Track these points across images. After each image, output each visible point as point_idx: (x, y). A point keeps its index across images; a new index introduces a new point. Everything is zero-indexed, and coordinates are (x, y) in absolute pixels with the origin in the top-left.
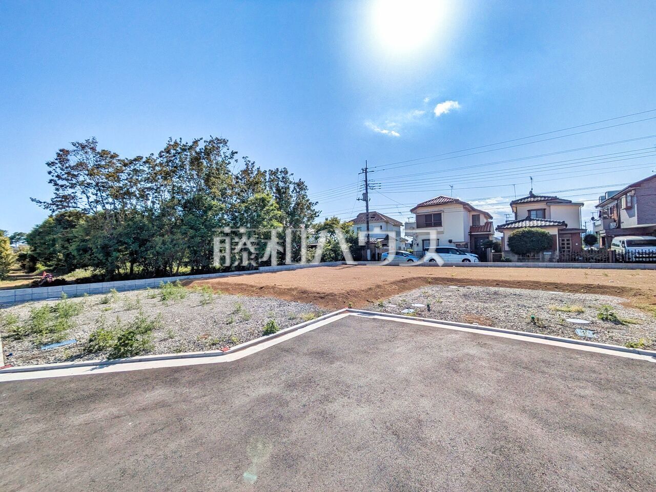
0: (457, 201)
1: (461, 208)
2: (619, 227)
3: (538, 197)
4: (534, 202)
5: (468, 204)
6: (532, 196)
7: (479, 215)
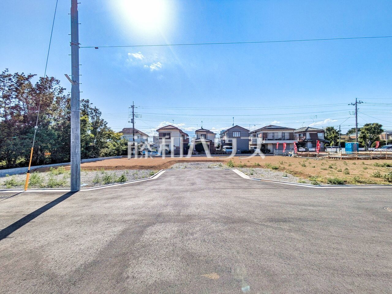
0: (177, 129)
1: (178, 132)
2: (225, 143)
3: (204, 129)
4: (203, 131)
5: (181, 130)
6: (202, 129)
7: (184, 135)
